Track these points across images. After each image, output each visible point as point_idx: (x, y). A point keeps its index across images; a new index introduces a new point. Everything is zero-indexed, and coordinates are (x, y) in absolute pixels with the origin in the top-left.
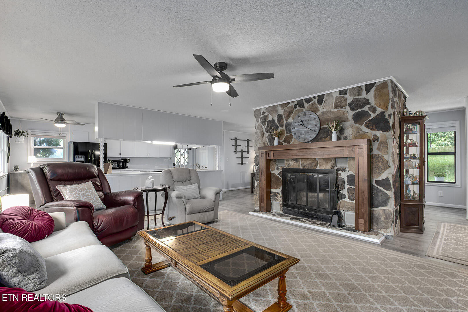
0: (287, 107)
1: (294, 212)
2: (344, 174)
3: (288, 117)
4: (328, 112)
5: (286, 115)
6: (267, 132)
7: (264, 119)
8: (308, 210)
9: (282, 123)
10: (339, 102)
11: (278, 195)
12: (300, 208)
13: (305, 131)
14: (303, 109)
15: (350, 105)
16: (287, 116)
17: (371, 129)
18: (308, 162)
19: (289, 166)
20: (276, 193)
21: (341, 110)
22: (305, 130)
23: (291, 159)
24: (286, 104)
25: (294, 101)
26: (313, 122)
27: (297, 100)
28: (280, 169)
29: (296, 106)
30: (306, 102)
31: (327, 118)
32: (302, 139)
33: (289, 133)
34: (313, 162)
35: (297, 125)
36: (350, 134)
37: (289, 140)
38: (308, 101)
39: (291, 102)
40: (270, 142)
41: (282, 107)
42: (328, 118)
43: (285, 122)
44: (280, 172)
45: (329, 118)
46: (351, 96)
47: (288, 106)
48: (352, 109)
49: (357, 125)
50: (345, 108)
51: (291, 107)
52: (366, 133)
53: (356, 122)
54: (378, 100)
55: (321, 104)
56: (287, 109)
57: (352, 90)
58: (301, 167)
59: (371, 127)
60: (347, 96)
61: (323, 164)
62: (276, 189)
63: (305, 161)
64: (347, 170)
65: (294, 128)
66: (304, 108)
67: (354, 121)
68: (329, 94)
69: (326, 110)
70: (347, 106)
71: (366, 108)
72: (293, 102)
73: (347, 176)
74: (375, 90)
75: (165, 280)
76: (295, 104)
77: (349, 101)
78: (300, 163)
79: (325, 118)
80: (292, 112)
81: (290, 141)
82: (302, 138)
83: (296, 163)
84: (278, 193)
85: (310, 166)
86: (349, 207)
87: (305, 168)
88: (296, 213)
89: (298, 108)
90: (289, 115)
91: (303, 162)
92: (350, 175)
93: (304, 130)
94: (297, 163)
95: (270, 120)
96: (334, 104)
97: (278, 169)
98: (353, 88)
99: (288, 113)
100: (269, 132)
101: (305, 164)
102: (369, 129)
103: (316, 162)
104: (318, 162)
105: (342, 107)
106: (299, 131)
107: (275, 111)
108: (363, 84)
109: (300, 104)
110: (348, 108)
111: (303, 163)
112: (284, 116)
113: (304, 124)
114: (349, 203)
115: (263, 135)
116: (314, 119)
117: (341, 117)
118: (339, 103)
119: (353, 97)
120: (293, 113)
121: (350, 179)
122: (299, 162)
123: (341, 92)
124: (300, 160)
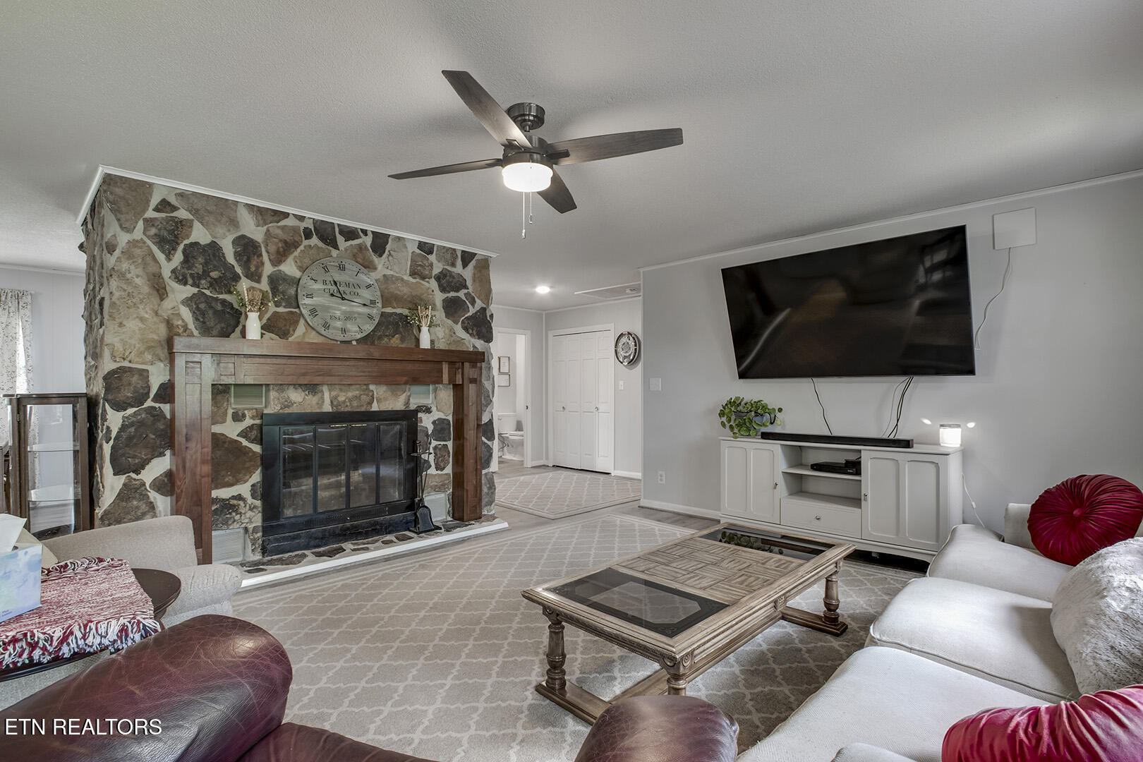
0: (279, 224)
1: (310, 537)
2: (428, 419)
3: (279, 258)
4: (398, 279)
5: (272, 248)
6: (185, 284)
7: (171, 232)
8: (353, 517)
9: (257, 267)
10: (420, 265)
11: (241, 503)
12: (328, 521)
13: (344, 312)
14: (331, 248)
15: (438, 278)
16: (278, 252)
17: (471, 335)
18: (350, 394)
19: (288, 407)
20: (234, 498)
21: (423, 285)
22: (344, 308)
23: (294, 385)
24: (275, 212)
25: (305, 217)
26: (367, 295)
27: (316, 218)
28: (247, 417)
29: (308, 234)
30: (341, 233)
31: (396, 292)
32: (334, 331)
33: (285, 307)
34: (364, 394)
35: (319, 289)
36: (440, 337)
37: (285, 325)
38: (350, 234)
39: (291, 216)
40: (204, 322)
41: (260, 218)
42: (397, 294)
43: (268, 269)
44: (251, 427)
45: (399, 293)
46: (439, 262)
47: (282, 223)
48: (443, 289)
49: (450, 322)
50: (428, 282)
51: (295, 230)
52: (463, 339)
53: (448, 315)
54: (477, 284)
55: (381, 256)
56: (279, 232)
57: (443, 251)
58: (327, 408)
59: (471, 332)
60: (432, 258)
61: (386, 399)
62: (231, 485)
63: (341, 390)
64: (434, 409)
65: (310, 296)
66: (336, 247)
67: (445, 312)
68: (399, 238)
69: (392, 273)
70: (433, 279)
71: (461, 294)
72: (302, 218)
73: (434, 423)
74: (474, 267)
75: (743, 690)
76: (303, 225)
77: (436, 271)
78: (322, 398)
79: (391, 290)
80: (295, 245)
81: (292, 332)
82: (335, 328)
83: (310, 396)
84: (239, 497)
85: (355, 404)
86: (436, 484)
87: (342, 410)
88: (316, 538)
89: (315, 240)
90: (284, 251)
91: (334, 393)
92: (438, 419)
93: (339, 308)
94: (314, 396)
95: (196, 244)
96: (411, 266)
97: (238, 417)
98: (444, 247)
99: (280, 245)
100: (194, 285)
101: (341, 399)
102: (468, 333)
103: (371, 394)
104: (375, 393)
105: (423, 278)
106: (326, 308)
107: (224, 219)
108: (459, 248)
109: (326, 233)
110: (433, 284)
111: (336, 398)
112: (263, 250)
113: (342, 292)
114: (436, 477)
115: (160, 291)
116: (369, 286)
117: (422, 297)
118: (419, 268)
119: (444, 265)
120: (299, 250)
121: (439, 427)
122: (320, 394)
123: (421, 246)
124: (325, 389)
